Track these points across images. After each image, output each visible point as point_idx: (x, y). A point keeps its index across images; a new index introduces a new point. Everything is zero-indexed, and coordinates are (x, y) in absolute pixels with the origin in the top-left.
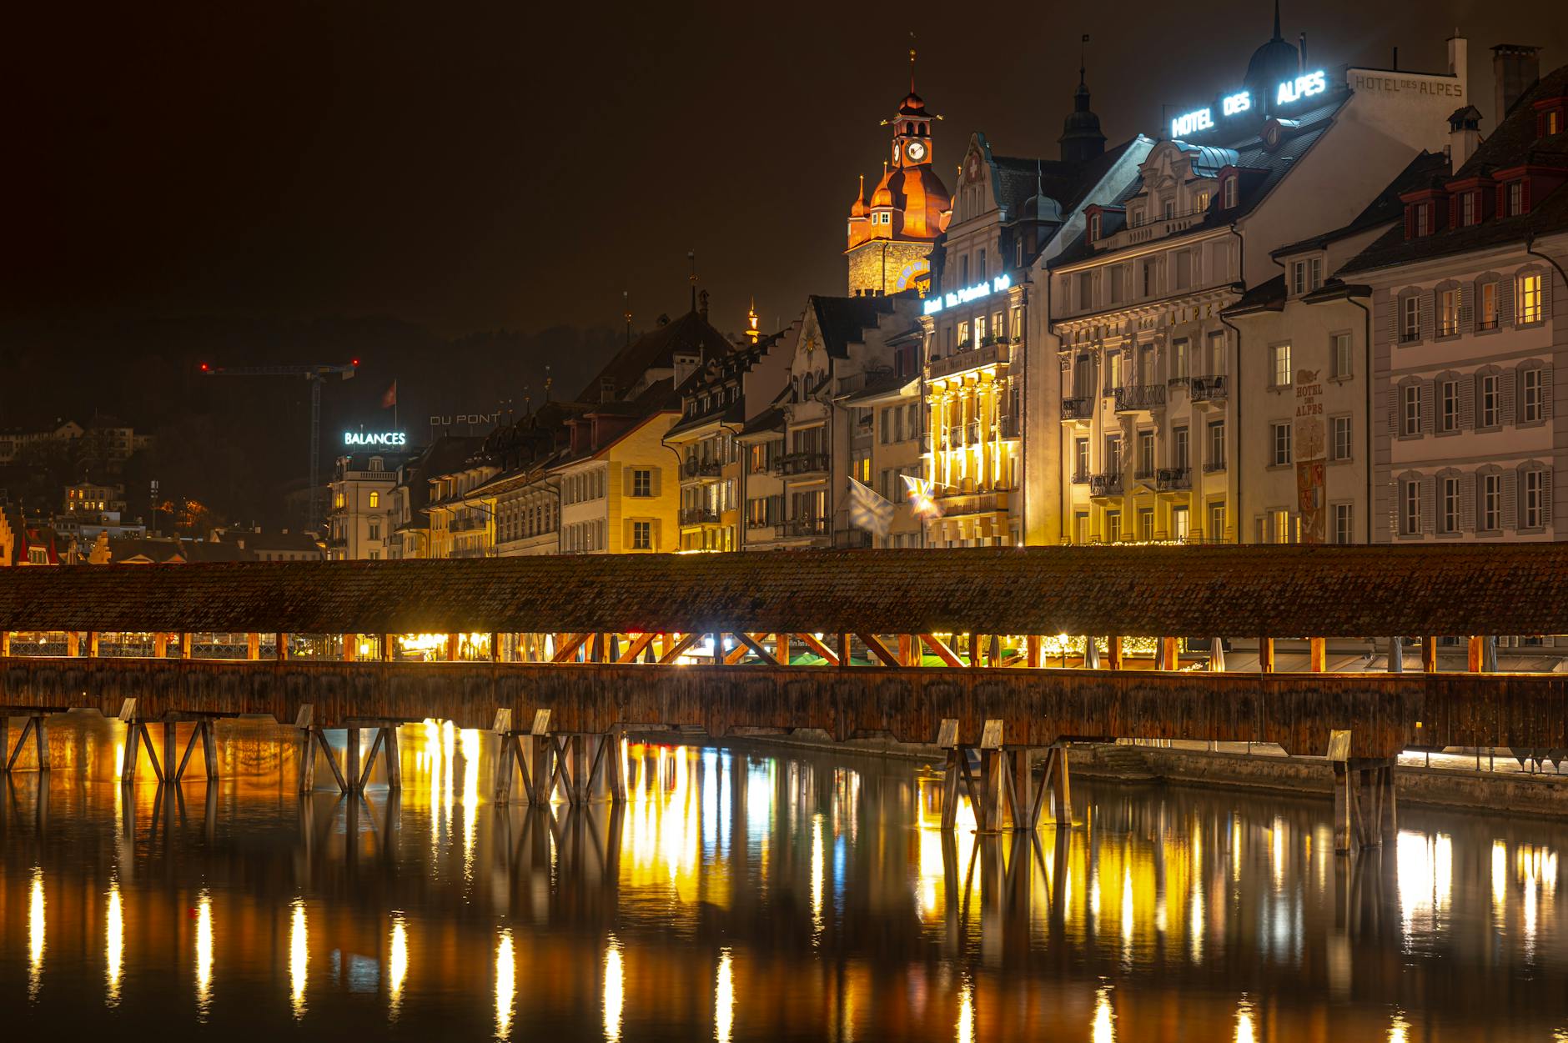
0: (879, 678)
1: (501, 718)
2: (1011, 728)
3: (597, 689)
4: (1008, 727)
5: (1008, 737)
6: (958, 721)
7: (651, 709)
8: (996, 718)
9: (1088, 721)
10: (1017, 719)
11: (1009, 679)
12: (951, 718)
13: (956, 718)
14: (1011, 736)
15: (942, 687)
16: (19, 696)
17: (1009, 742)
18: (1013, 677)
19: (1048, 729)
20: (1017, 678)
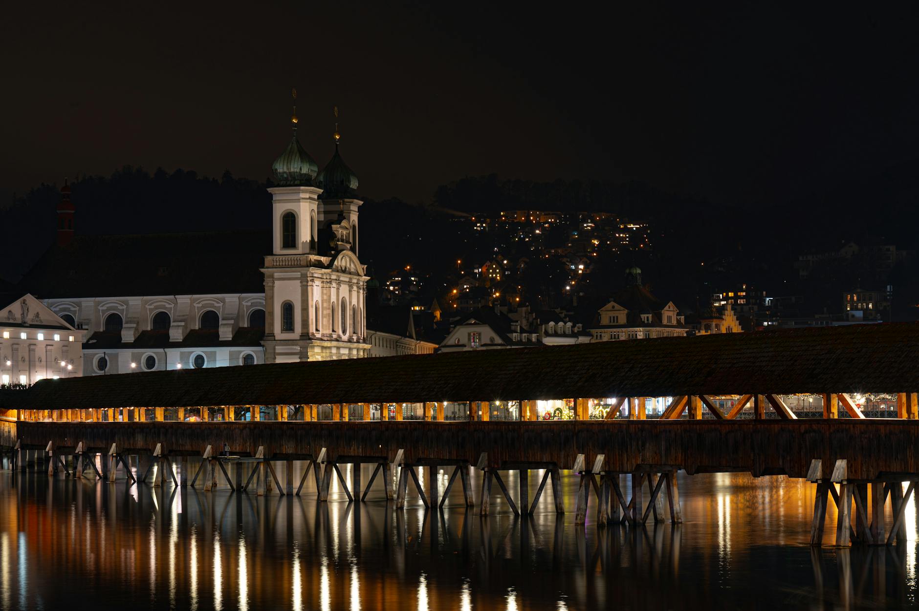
0: (776, 428)
1: (578, 461)
2: (852, 465)
3: (628, 440)
4: (850, 466)
5: (850, 473)
6: (821, 461)
7: (656, 453)
8: (843, 458)
9: (895, 459)
10: (855, 459)
11: (849, 428)
12: (817, 459)
13: (820, 459)
14: (852, 472)
15: (812, 434)
16: (351, 449)
17: (851, 477)
18: (852, 426)
19: (872, 467)
20: (854, 427)
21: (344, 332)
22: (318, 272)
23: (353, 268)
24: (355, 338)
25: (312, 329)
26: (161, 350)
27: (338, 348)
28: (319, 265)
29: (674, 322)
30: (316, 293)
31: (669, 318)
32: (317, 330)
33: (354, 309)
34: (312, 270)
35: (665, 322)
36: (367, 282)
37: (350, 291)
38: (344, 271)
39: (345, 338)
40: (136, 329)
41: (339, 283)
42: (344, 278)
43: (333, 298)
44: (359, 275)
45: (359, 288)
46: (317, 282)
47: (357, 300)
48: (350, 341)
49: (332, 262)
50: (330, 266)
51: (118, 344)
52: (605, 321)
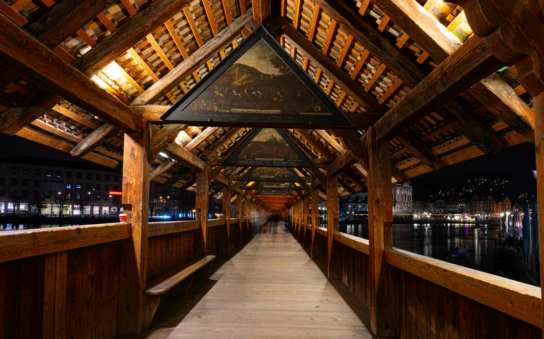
21: (406, 200)
22: (398, 188)
23: (408, 187)
24: (409, 202)
25: (397, 200)
26: (365, 204)
27: (404, 204)
28: (399, 186)
29: (491, 199)
30: (398, 192)
31: (490, 199)
32: (398, 200)
33: (408, 196)
34: (397, 187)
35: (489, 199)
36: (413, 190)
37: (407, 192)
38: (406, 187)
39: (406, 202)
40: (361, 199)
41: (404, 190)
42: (405, 189)
43: (402, 193)
44: (409, 188)
45: (410, 191)
46: (398, 190)
47: (410, 194)
48: (407, 202)
49: (402, 185)
50: (401, 186)
51: (358, 202)
52: (473, 199)
